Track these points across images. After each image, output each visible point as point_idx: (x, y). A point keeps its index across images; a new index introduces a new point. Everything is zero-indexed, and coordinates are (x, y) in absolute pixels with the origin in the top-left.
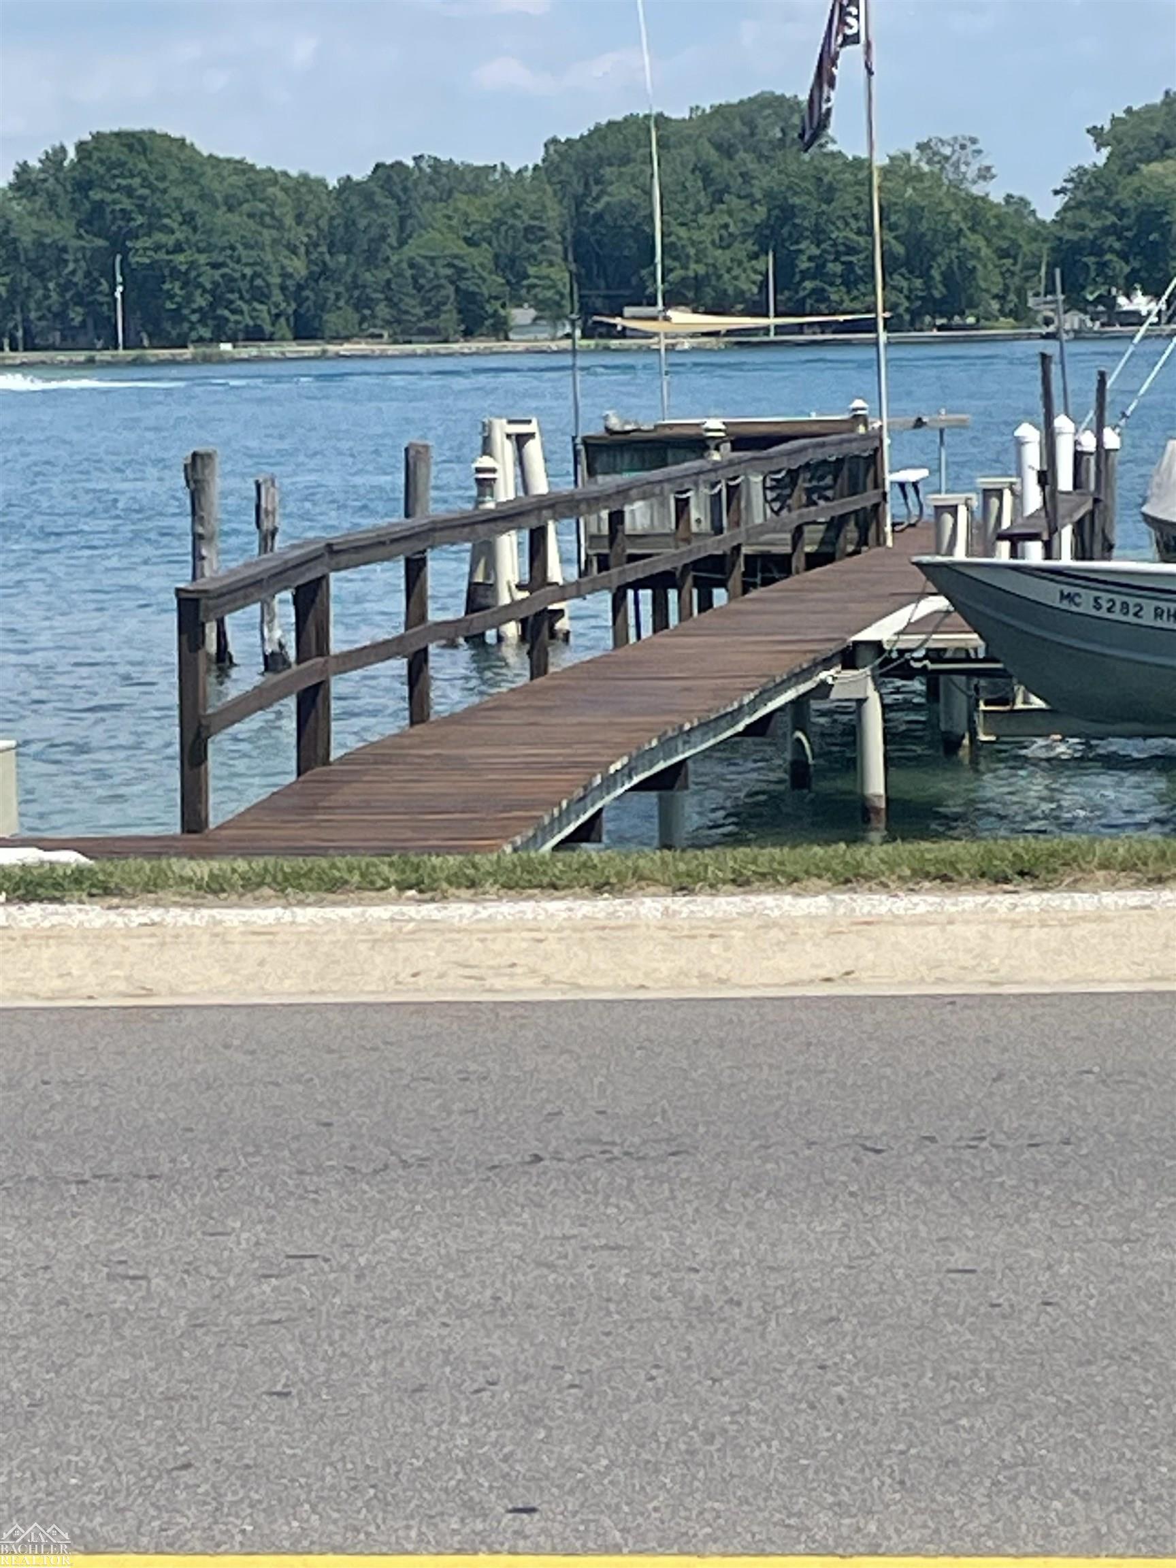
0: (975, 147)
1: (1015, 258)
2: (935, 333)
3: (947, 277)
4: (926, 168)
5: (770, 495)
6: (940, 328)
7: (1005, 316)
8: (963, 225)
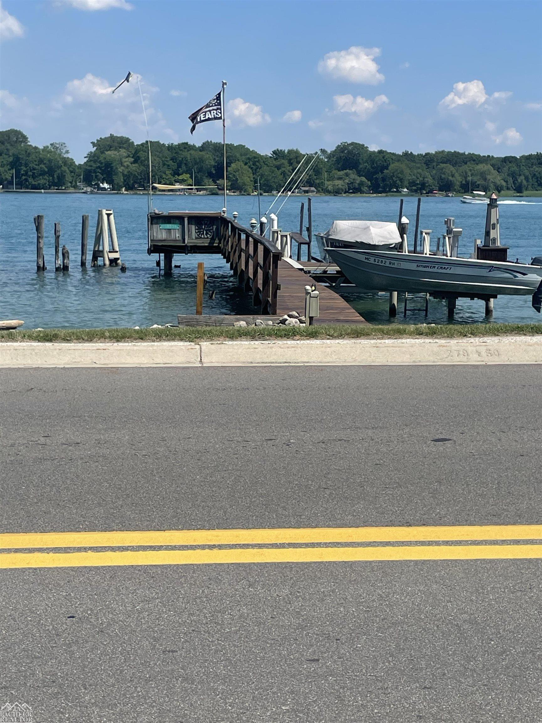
0: (65, 145)
1: (74, 173)
2: (55, 191)
3: (58, 177)
4: (53, 150)
5: (197, 231)
6: (57, 189)
7: (72, 187)
8: (62, 164)
